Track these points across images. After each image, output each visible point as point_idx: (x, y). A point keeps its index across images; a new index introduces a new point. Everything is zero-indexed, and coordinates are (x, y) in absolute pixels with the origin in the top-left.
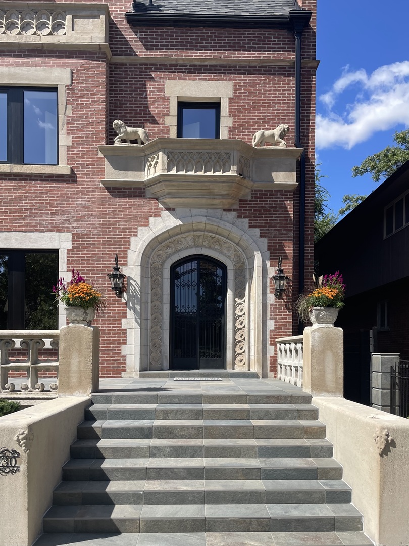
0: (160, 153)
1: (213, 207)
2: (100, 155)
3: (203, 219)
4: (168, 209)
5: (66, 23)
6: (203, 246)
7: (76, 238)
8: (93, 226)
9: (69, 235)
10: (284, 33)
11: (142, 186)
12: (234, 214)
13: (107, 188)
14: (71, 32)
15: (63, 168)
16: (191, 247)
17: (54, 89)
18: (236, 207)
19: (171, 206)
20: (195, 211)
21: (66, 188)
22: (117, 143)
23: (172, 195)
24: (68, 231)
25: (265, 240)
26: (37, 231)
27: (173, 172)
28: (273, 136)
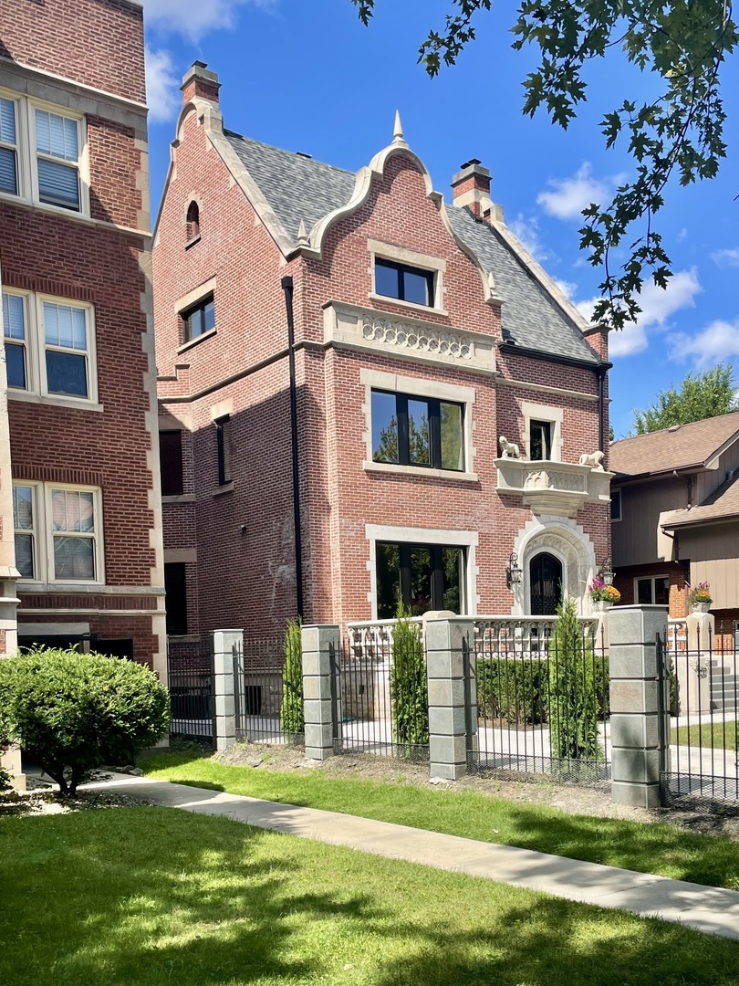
0: (543, 473)
1: (563, 515)
2: (494, 466)
3: (558, 525)
4: (536, 515)
5: (470, 348)
6: (548, 545)
7: (482, 537)
8: (491, 527)
9: (476, 534)
10: (591, 373)
11: (521, 494)
12: (575, 521)
13: (499, 495)
14: (473, 358)
15: (470, 475)
16: (541, 546)
17: (462, 405)
18: (576, 516)
19: (539, 513)
20: (553, 518)
21: (474, 494)
22: (504, 457)
23: (545, 505)
24: (476, 530)
25: (592, 543)
26: (456, 529)
27: (552, 488)
28: (594, 460)
